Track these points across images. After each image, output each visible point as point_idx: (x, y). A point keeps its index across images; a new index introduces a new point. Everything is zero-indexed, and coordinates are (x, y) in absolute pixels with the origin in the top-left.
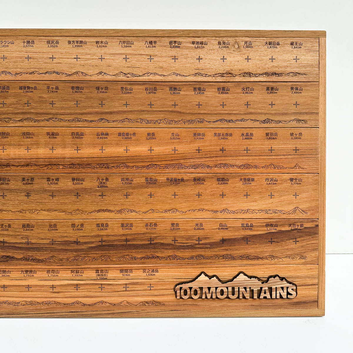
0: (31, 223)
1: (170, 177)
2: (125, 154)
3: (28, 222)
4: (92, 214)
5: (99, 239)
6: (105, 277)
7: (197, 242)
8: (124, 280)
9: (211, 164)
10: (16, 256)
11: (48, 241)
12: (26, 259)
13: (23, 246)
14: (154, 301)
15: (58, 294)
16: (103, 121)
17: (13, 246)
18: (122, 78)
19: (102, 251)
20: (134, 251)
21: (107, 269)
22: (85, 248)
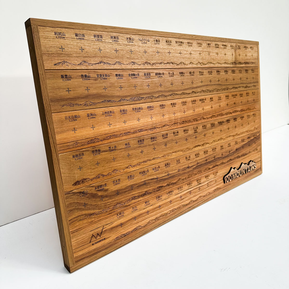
0: (169, 162)
1: (219, 121)
2: (202, 112)
3: (167, 162)
4: (193, 149)
5: (196, 163)
6: (200, 183)
7: (229, 153)
8: (207, 182)
9: (231, 111)
10: (164, 185)
11: (177, 171)
12: (168, 185)
13: (166, 177)
14: (217, 188)
15: (183, 200)
16: (193, 93)
17: (162, 179)
18: (199, 66)
19: (198, 169)
20: (209, 165)
21: (201, 178)
22: (192, 169)
